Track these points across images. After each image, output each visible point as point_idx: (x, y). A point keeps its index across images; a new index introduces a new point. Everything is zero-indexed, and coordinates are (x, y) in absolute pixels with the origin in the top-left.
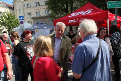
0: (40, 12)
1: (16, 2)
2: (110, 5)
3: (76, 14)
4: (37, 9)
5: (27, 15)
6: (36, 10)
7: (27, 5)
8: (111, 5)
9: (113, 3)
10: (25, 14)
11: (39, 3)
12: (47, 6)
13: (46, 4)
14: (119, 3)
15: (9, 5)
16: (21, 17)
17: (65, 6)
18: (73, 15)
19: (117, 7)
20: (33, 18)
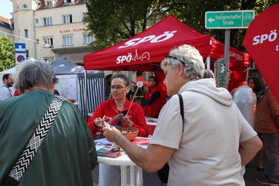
0: (71, 37)
1: (19, 13)
2: (211, 20)
3: (136, 42)
4: (67, 31)
5: (41, 42)
6: (64, 33)
7: (45, 19)
8: (214, 20)
9: (219, 15)
10: (38, 40)
11: (71, 16)
12: (87, 24)
13: (85, 20)
14: (234, 17)
15: (3, 18)
16: (20, 46)
17: (129, 25)
18: (130, 43)
19: (230, 26)
20: (55, 51)
